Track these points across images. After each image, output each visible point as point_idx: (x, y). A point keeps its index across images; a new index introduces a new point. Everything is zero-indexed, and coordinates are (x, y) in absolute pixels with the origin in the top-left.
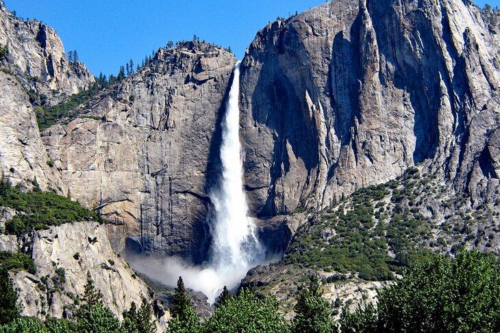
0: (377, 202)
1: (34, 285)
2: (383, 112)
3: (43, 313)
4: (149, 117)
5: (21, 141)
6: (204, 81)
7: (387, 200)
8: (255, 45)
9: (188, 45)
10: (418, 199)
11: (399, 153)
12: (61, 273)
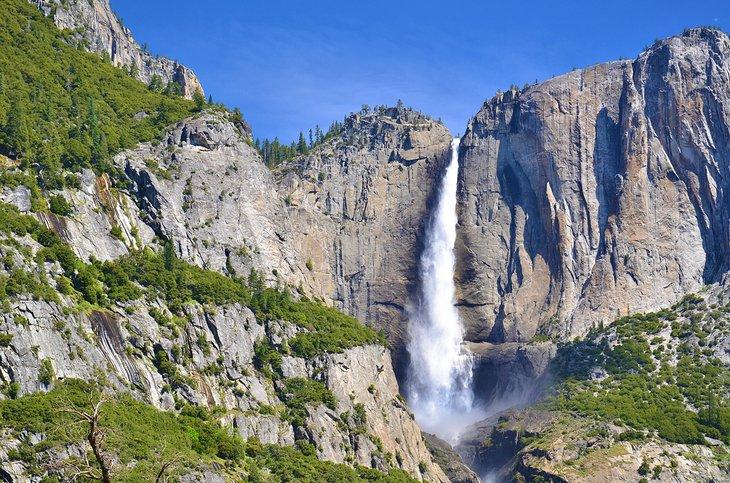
0: (652, 337)
1: (336, 424)
2: (651, 219)
3: (349, 460)
4: (341, 203)
5: (278, 235)
6: (413, 162)
7: (666, 335)
8: (480, 118)
9: (391, 113)
10: (710, 338)
11: (673, 275)
12: (359, 409)
